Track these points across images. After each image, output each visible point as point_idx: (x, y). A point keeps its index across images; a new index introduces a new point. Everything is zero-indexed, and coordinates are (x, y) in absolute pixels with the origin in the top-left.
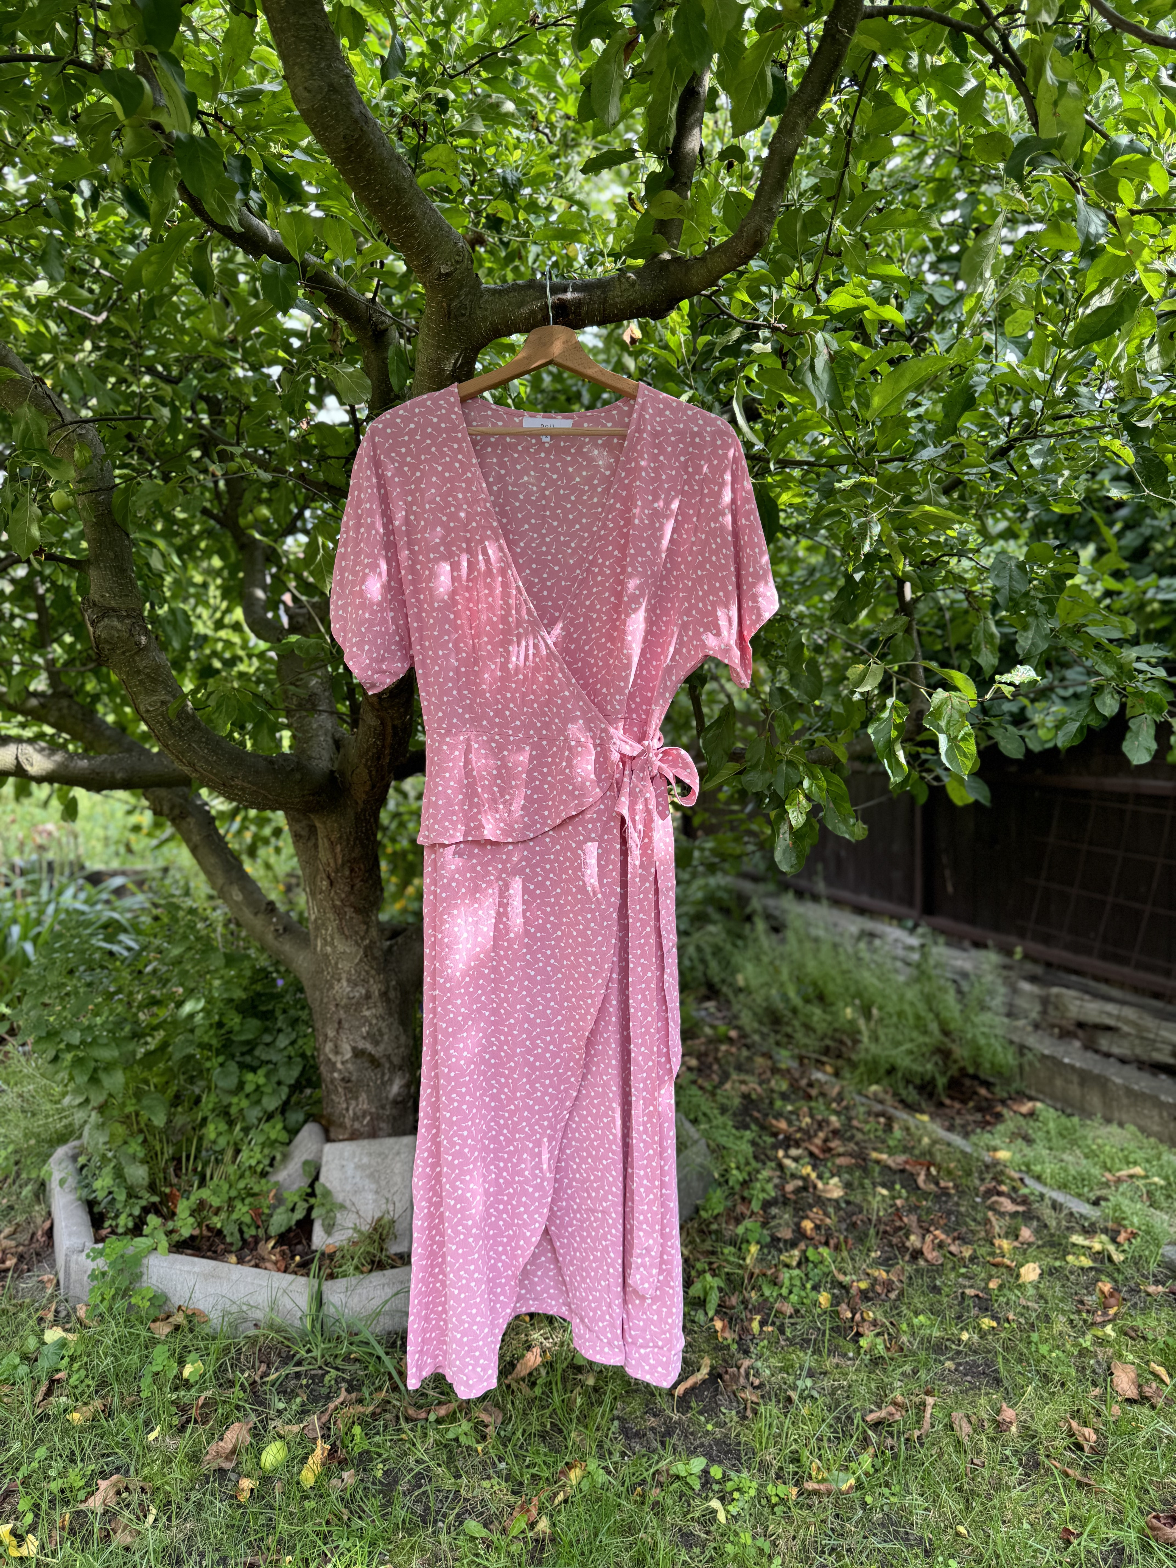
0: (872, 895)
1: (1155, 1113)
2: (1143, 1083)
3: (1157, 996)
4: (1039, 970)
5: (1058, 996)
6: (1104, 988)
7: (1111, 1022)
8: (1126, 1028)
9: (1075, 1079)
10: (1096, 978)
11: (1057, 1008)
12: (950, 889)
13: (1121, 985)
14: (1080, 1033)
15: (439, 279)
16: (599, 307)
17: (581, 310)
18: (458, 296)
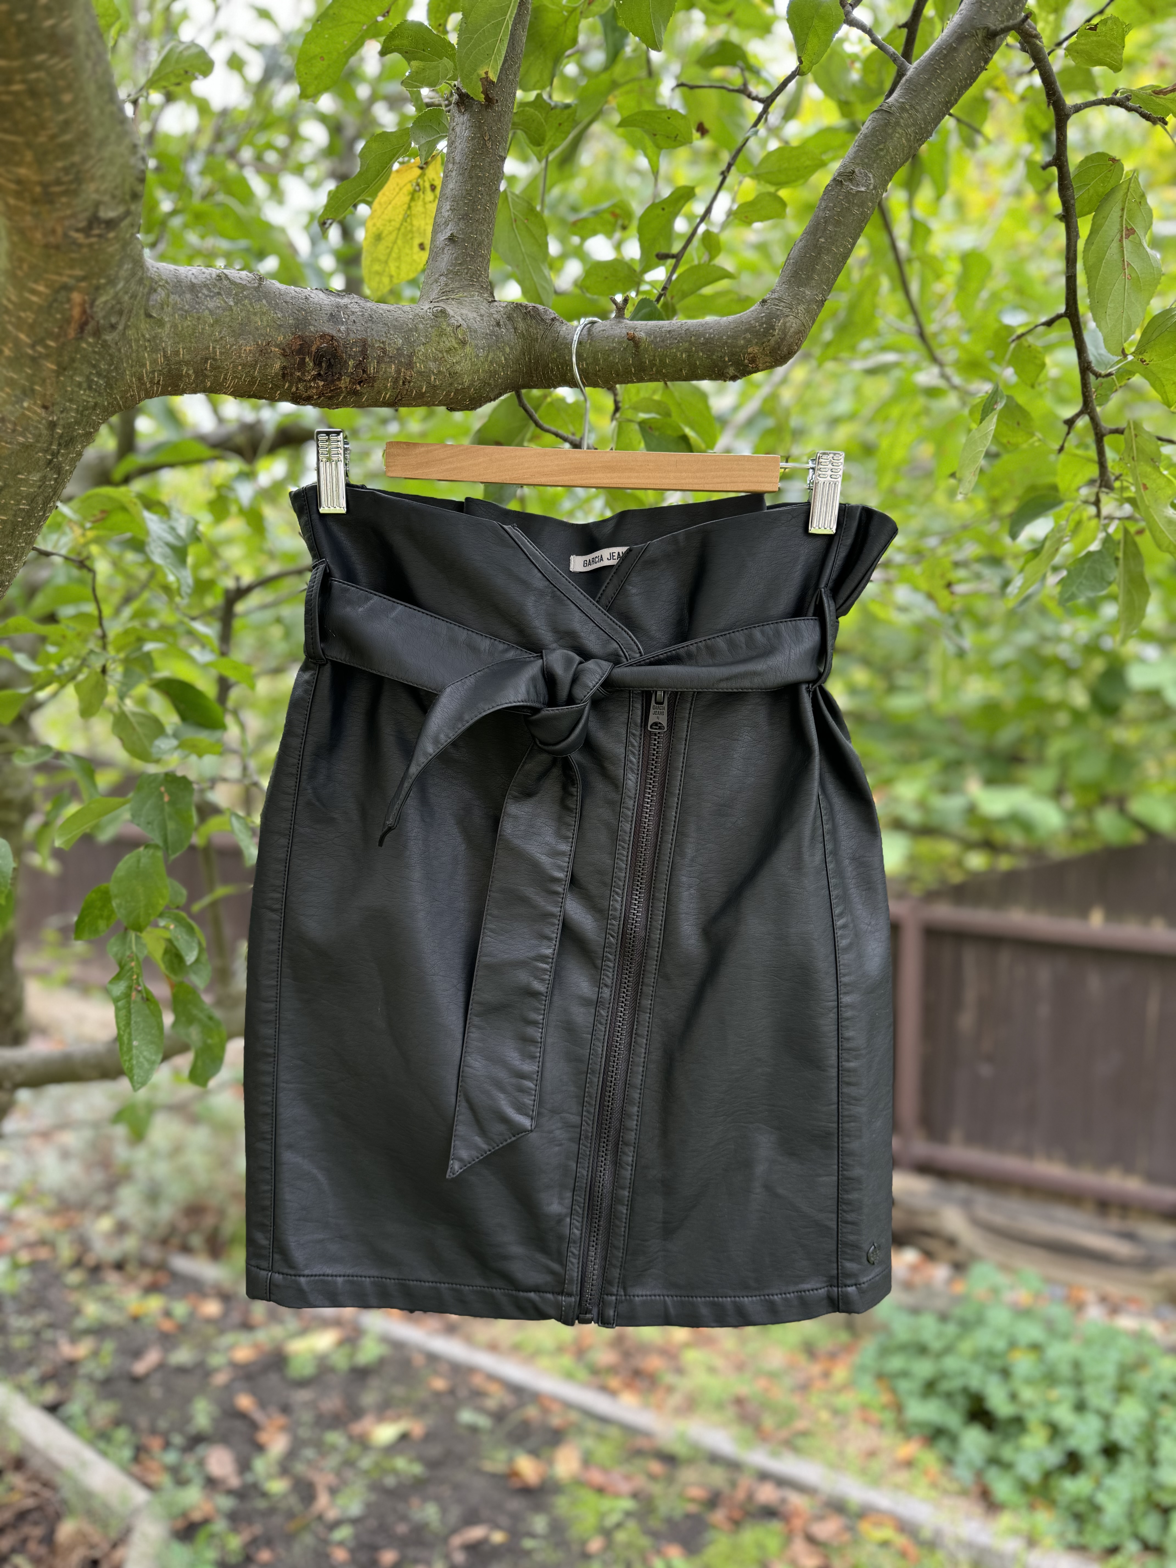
15: (87, 231)
16: (398, 371)
17: (364, 371)
18: (114, 282)
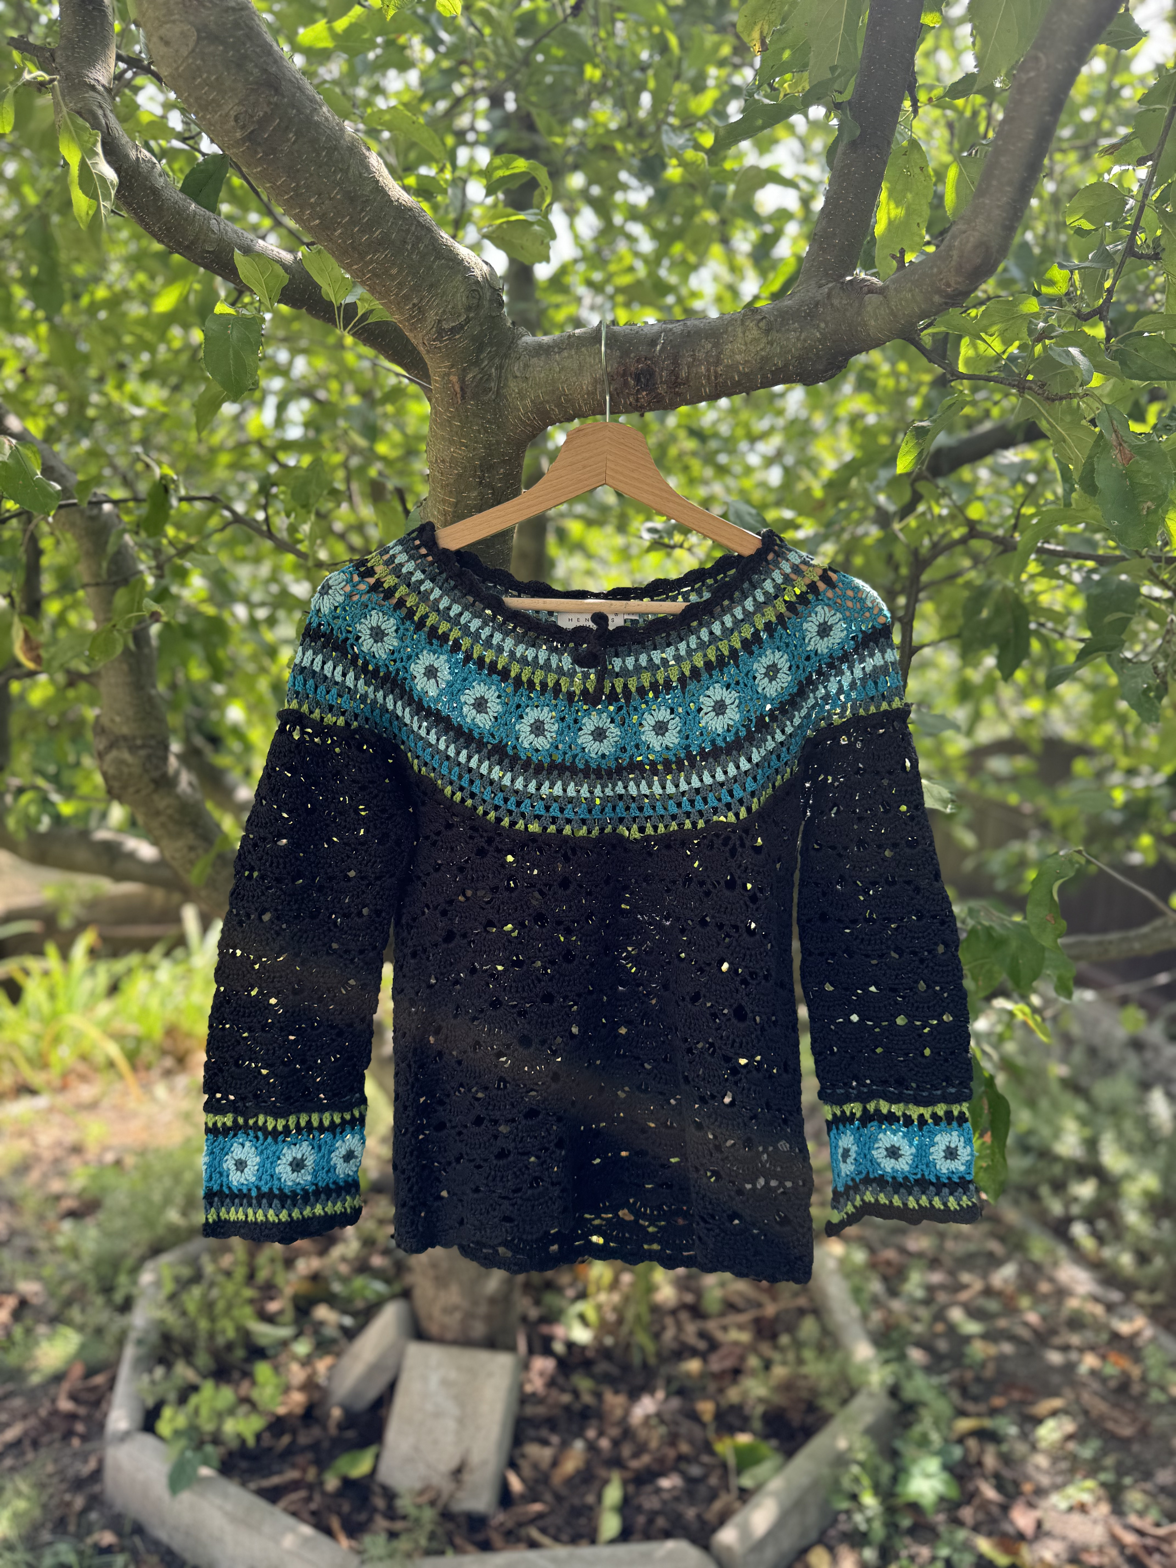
15: (439, 338)
16: (708, 370)
17: (677, 377)
18: (477, 363)
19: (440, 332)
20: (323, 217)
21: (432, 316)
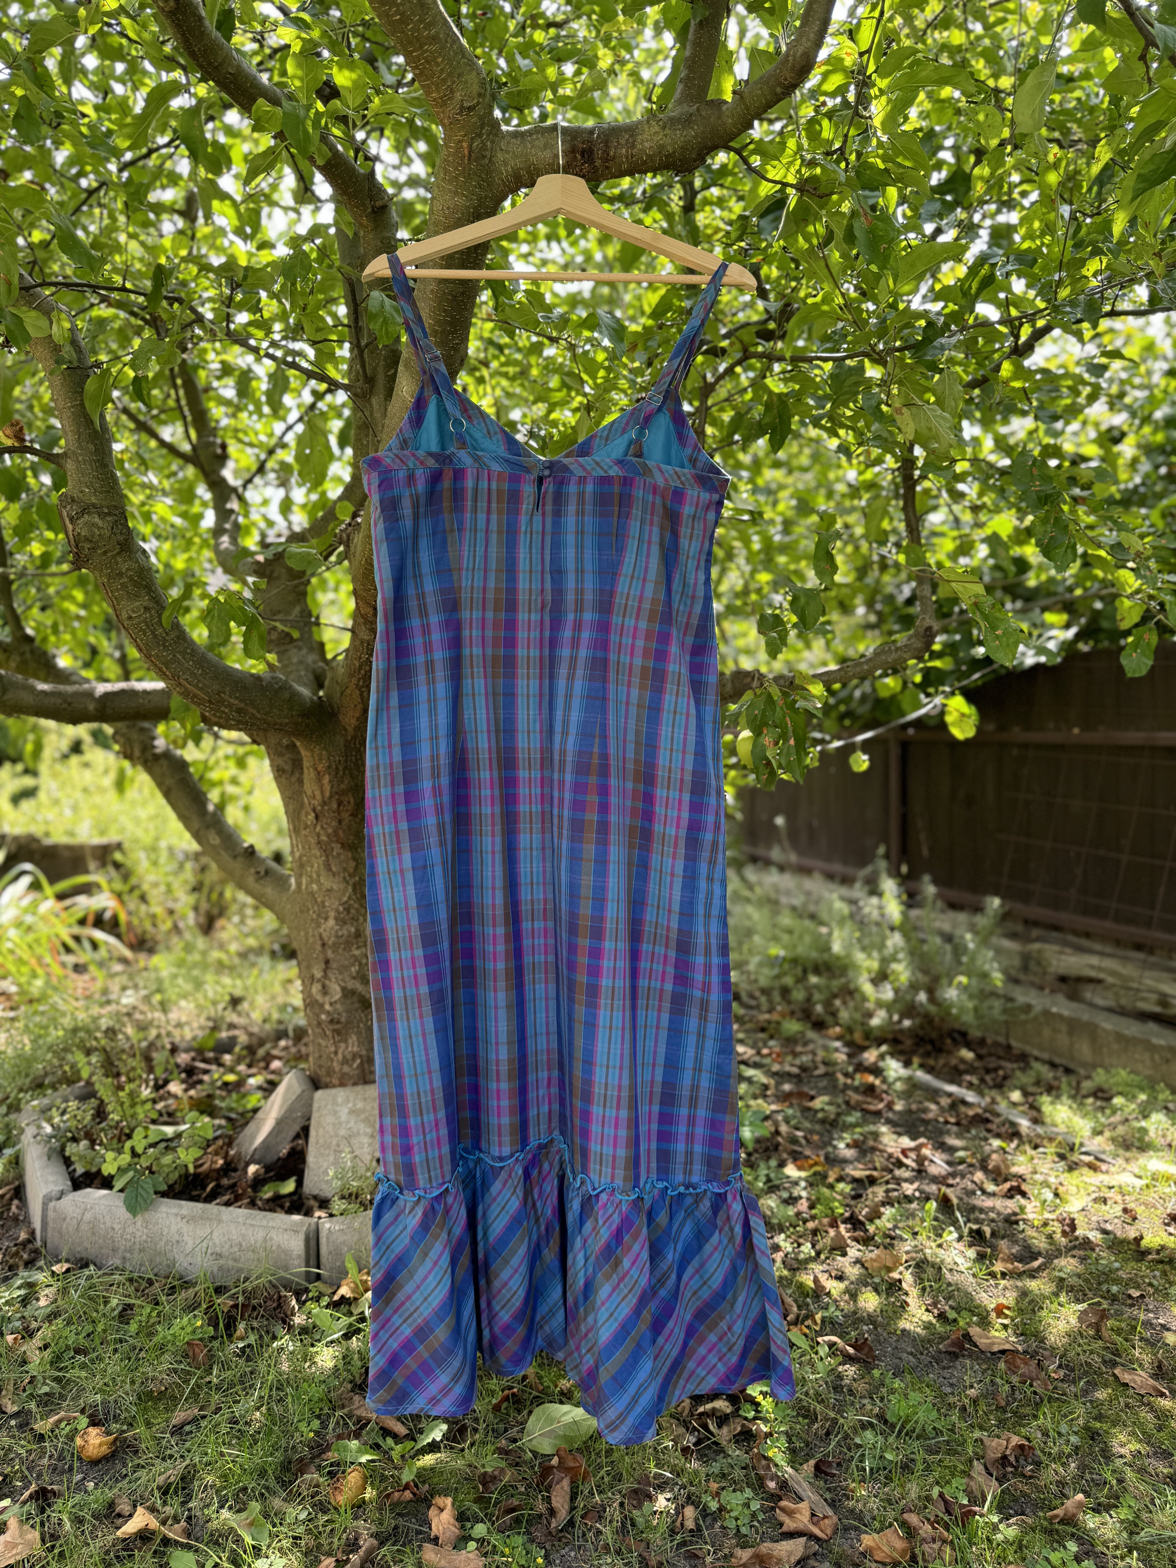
0: (845, 862)
1: (1146, 1056)
2: (1133, 1028)
3: (1139, 947)
4: (1019, 928)
5: (1039, 951)
6: (1084, 942)
7: (1093, 974)
8: (1110, 980)
9: (1064, 1028)
10: (1076, 933)
11: (1039, 963)
12: (925, 852)
13: (1104, 938)
14: (1063, 986)
15: (460, 113)
16: (627, 152)
17: (608, 155)
18: (480, 135)
19: (462, 108)
20: (402, 14)
21: (458, 95)
